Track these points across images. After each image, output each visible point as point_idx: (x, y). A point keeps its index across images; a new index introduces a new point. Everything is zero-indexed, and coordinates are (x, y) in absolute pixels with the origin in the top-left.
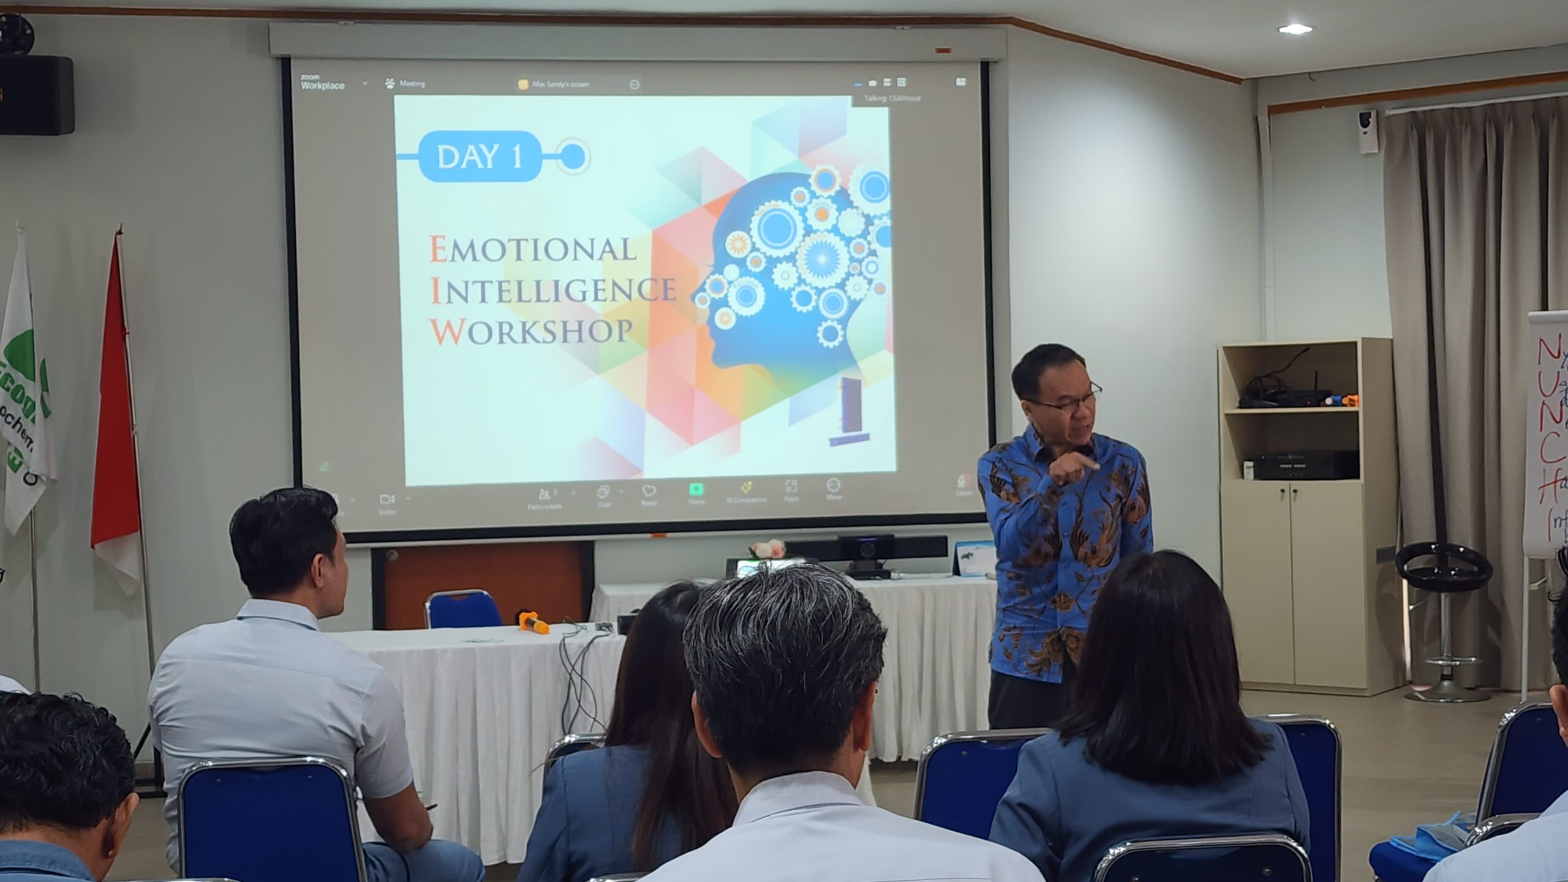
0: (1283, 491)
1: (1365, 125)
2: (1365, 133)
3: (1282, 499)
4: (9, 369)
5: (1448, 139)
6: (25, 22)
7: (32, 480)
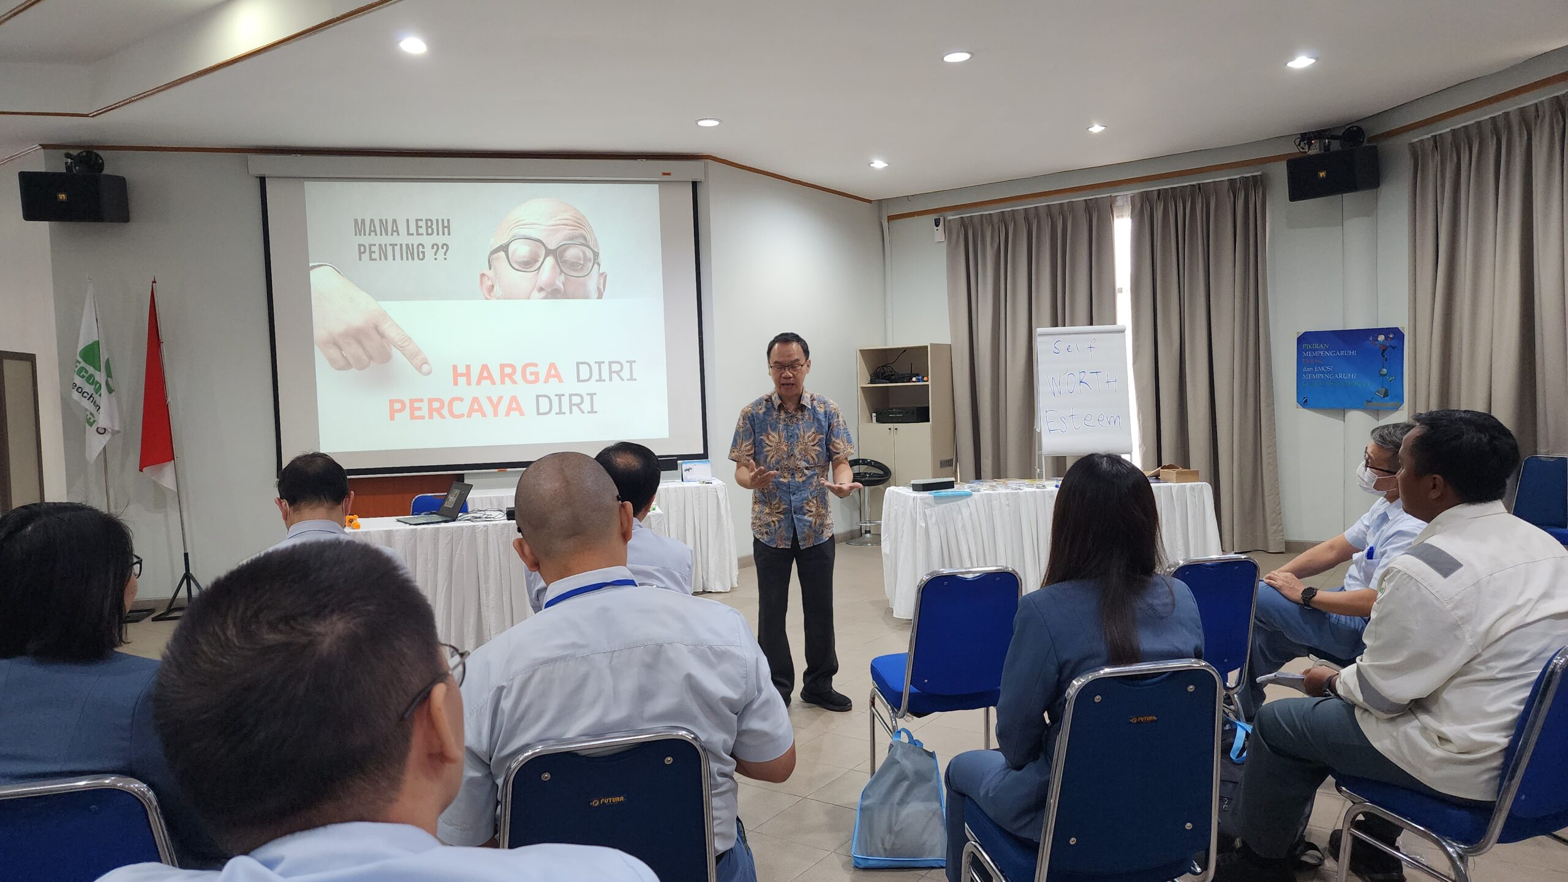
0: (890, 429)
1: (937, 225)
2: (937, 230)
3: (890, 434)
4: (83, 364)
5: (979, 233)
6: (97, 155)
7: (102, 432)
